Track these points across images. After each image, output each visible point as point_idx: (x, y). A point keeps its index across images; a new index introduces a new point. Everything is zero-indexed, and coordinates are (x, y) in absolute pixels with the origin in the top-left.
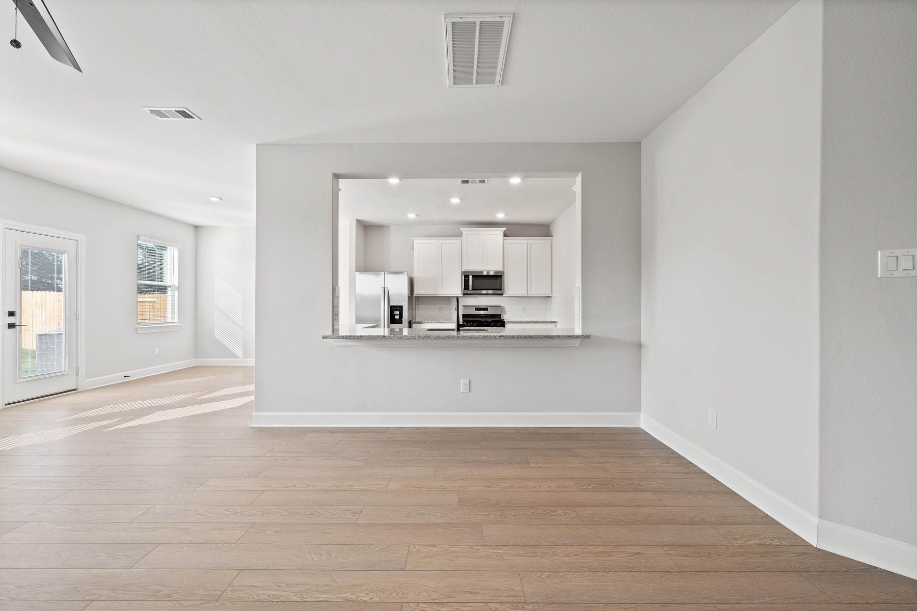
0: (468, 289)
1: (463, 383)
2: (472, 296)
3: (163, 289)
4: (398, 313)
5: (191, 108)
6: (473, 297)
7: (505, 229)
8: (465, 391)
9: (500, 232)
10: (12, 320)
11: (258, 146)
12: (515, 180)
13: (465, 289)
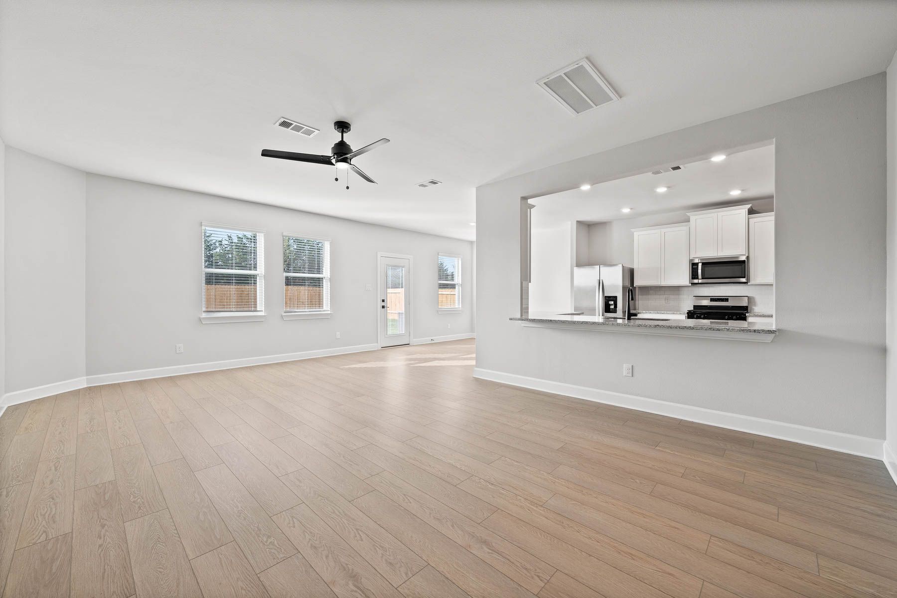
0: (697, 278)
1: (625, 369)
2: (705, 285)
3: (453, 286)
4: (612, 303)
5: (436, 179)
6: (709, 286)
7: (749, 206)
8: (628, 375)
9: (743, 210)
10: (383, 304)
11: (478, 189)
12: (719, 158)
13: (693, 278)
